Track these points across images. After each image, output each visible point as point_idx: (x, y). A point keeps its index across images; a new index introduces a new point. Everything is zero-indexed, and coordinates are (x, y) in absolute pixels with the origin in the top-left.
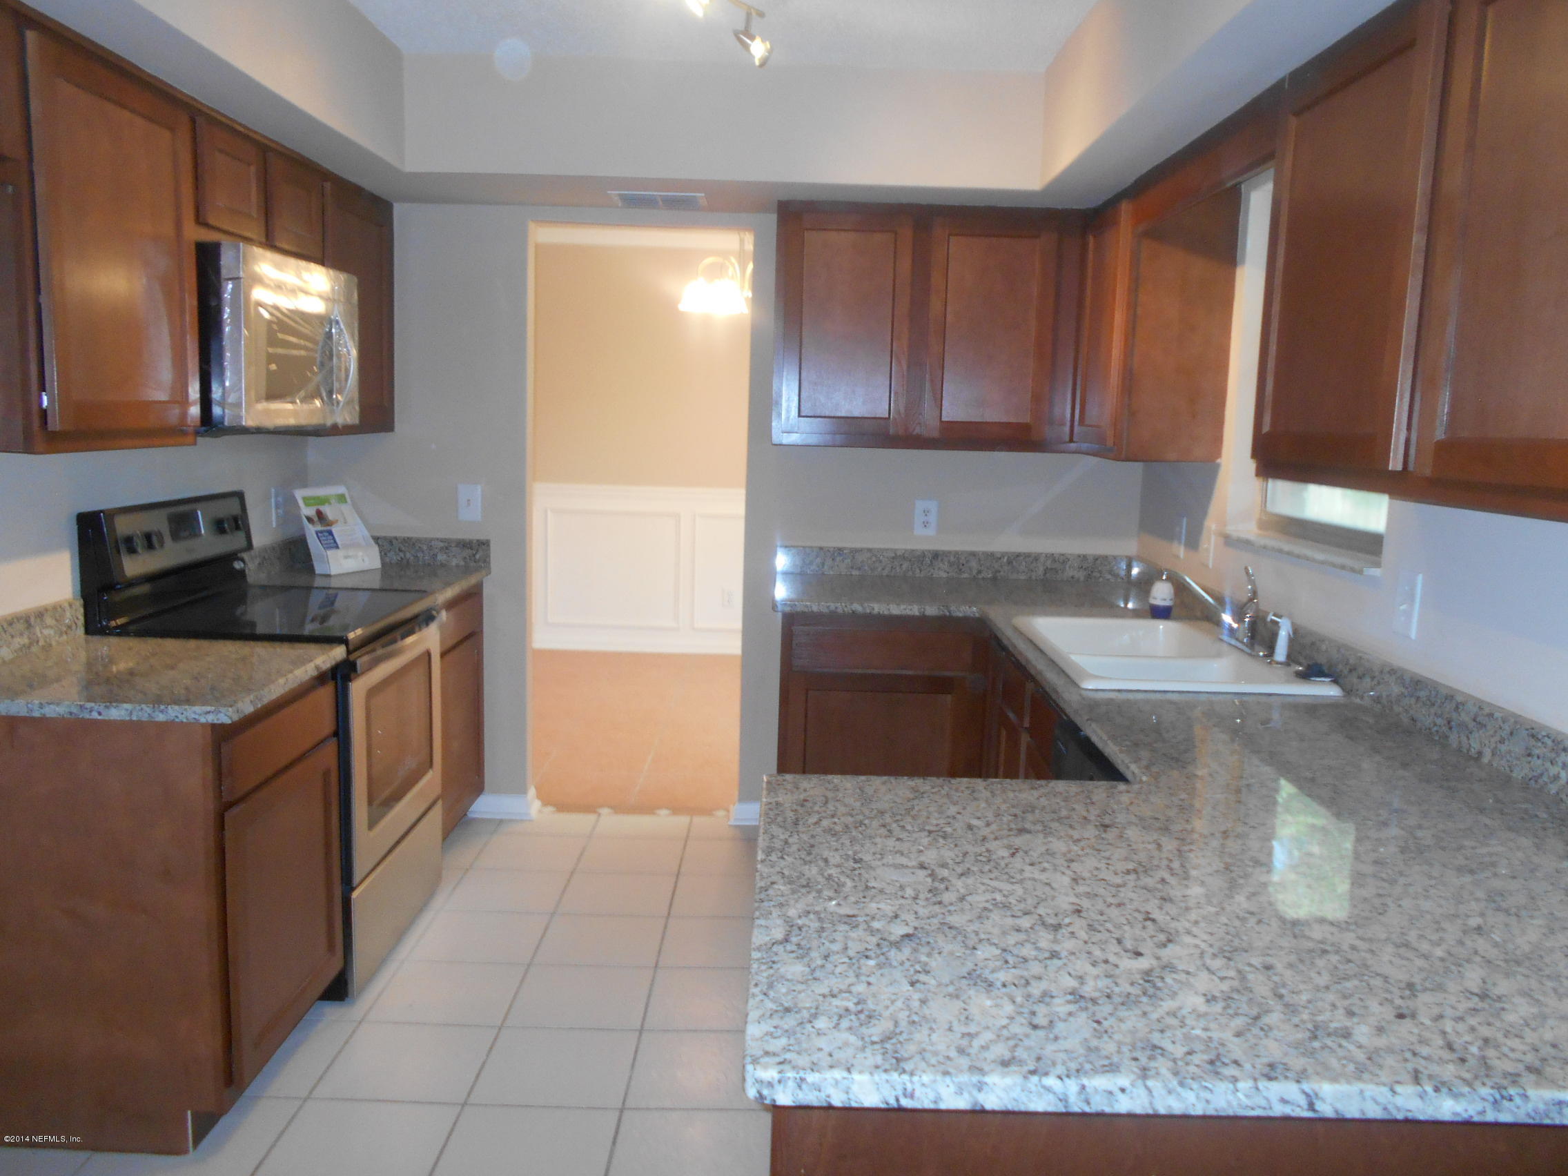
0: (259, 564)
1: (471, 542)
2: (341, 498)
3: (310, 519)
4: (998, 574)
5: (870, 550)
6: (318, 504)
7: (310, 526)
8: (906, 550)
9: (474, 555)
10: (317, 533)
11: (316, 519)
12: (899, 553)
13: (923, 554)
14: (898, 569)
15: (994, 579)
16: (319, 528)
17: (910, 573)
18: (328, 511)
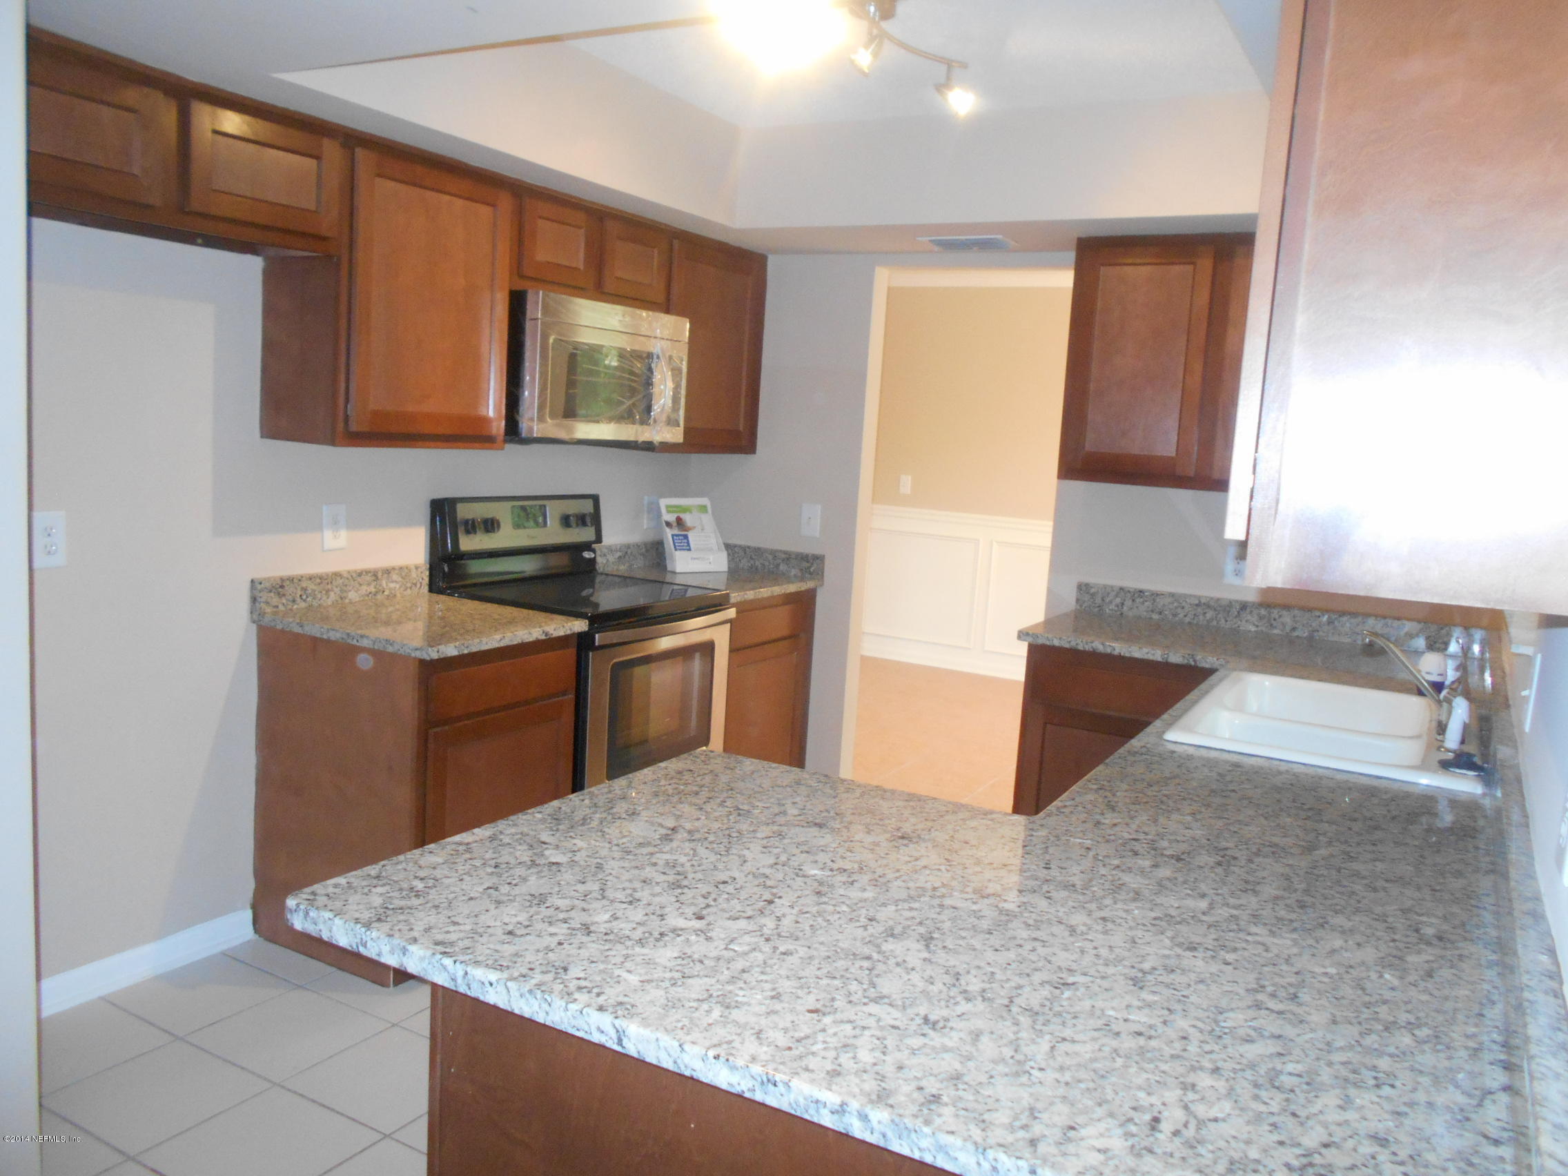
0: (620, 557)
1: (807, 556)
2: (703, 509)
3: (668, 524)
4: (1316, 634)
5: (1172, 595)
6: (680, 512)
7: (668, 530)
8: (1212, 598)
9: (810, 567)
10: (673, 536)
11: (675, 524)
12: (1203, 601)
13: (1230, 604)
14: (1201, 617)
15: (1311, 638)
16: (676, 532)
17: (1215, 623)
18: (688, 519)
